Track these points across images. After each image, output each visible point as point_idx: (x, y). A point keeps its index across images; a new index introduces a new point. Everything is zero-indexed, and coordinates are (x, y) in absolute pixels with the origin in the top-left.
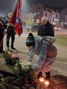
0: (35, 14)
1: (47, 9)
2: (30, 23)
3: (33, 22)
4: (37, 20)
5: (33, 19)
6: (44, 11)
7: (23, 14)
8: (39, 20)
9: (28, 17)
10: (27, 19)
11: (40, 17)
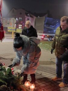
0: (17, 19)
1: (28, 15)
2: (12, 28)
3: (15, 27)
4: (19, 25)
5: (15, 24)
6: (26, 16)
7: (4, 19)
8: (21, 25)
9: (9, 22)
10: (8, 24)
11: (22, 22)
